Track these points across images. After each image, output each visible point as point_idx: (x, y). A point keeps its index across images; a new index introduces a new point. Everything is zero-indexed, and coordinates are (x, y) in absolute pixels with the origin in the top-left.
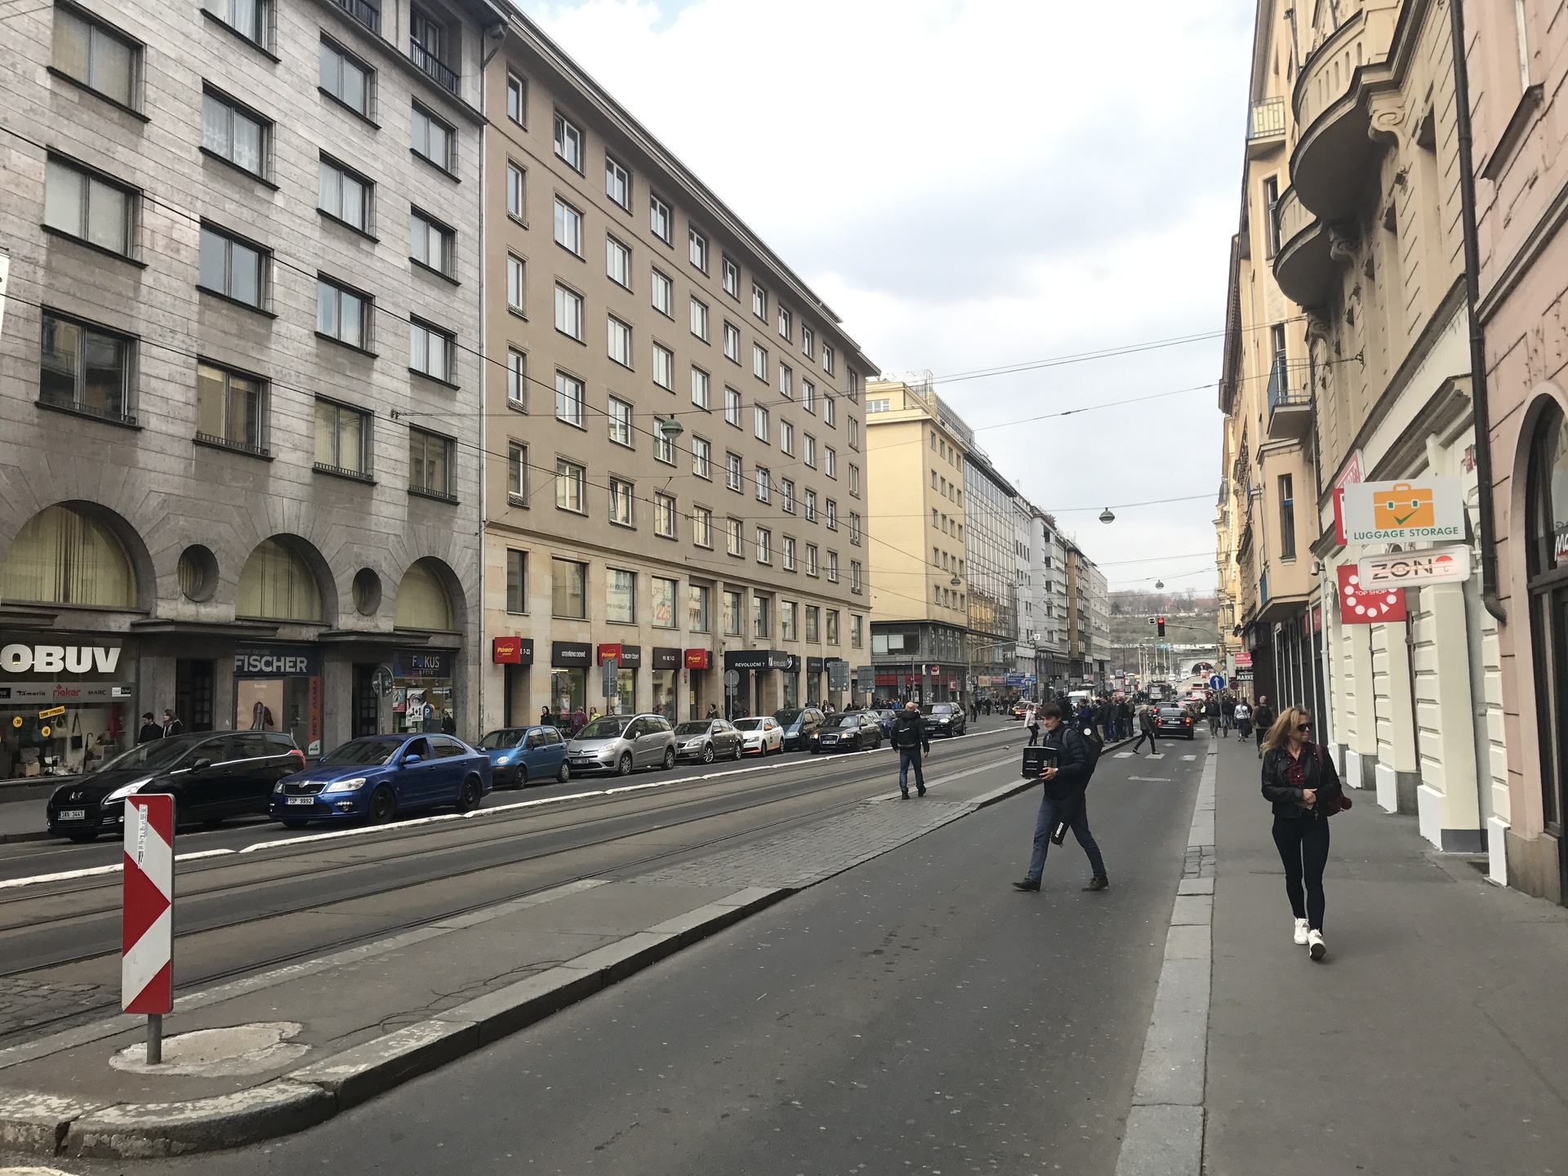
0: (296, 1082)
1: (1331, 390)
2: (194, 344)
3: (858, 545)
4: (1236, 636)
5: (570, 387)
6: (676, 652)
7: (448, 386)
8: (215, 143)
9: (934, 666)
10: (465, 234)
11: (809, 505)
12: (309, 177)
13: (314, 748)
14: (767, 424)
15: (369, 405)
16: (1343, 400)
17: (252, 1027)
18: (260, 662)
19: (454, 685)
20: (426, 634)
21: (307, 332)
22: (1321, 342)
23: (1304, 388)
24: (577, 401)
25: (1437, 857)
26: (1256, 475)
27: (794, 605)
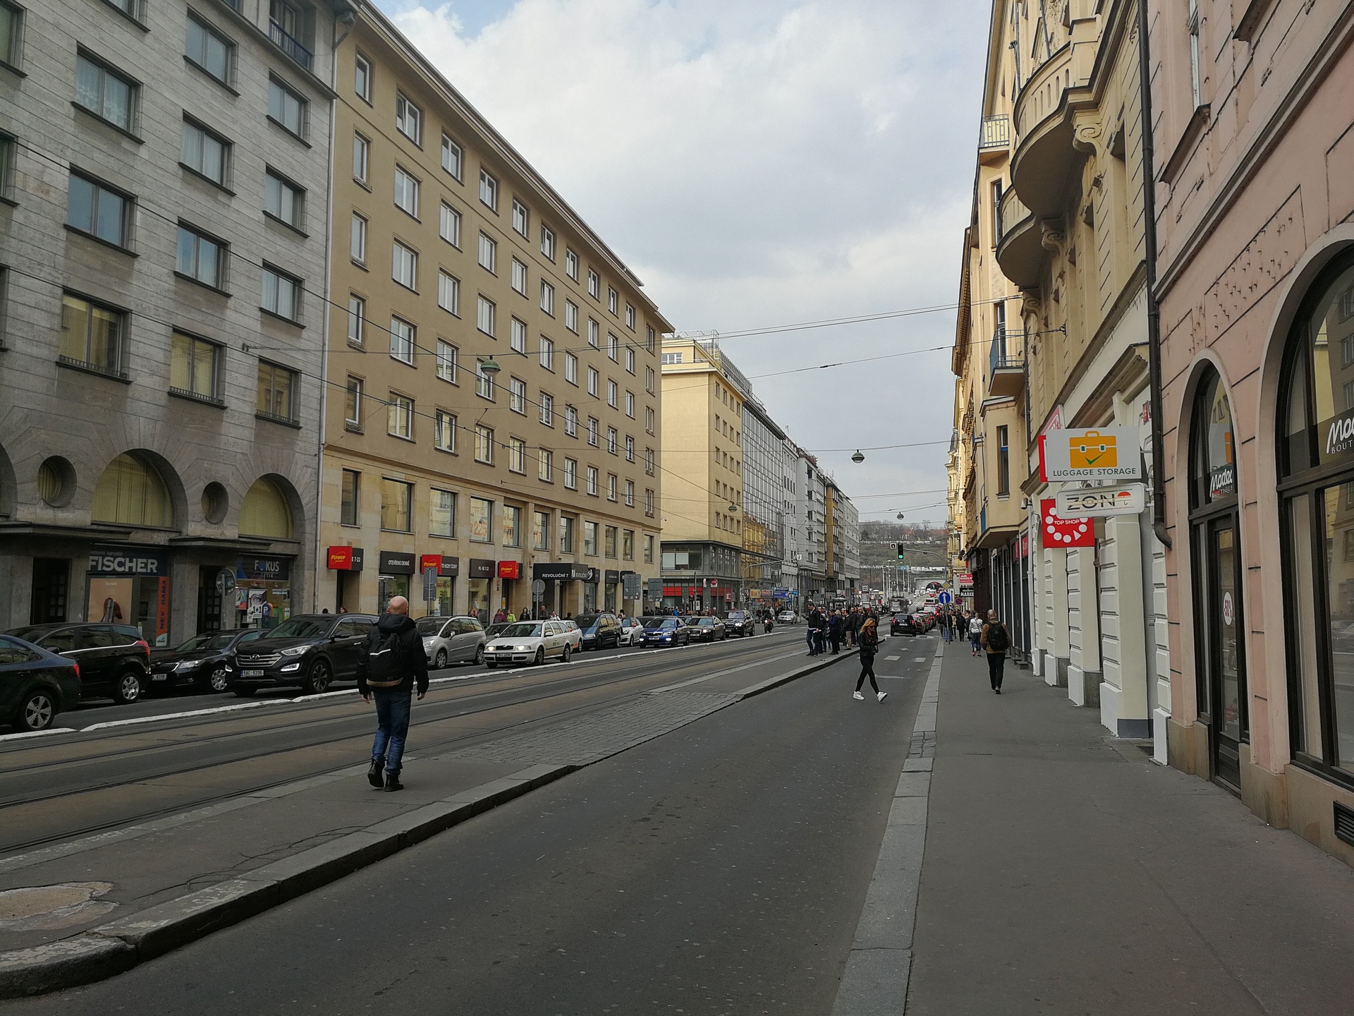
0: (99, 936)
1: (1040, 356)
2: (60, 276)
3: (652, 475)
4: (961, 560)
5: (403, 330)
6: (491, 564)
7: (295, 325)
8: (87, 101)
9: (713, 580)
10: (314, 193)
11: (611, 440)
12: (173, 134)
13: (161, 641)
14: (577, 369)
15: (221, 338)
16: (1049, 365)
17: (65, 887)
18: (113, 562)
19: (292, 586)
20: (267, 542)
21: (167, 271)
22: (1033, 317)
23: (1019, 355)
24: (409, 342)
25: (1114, 742)
26: (980, 426)
27: (596, 525)
